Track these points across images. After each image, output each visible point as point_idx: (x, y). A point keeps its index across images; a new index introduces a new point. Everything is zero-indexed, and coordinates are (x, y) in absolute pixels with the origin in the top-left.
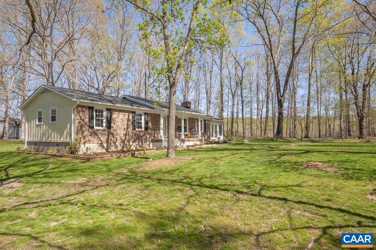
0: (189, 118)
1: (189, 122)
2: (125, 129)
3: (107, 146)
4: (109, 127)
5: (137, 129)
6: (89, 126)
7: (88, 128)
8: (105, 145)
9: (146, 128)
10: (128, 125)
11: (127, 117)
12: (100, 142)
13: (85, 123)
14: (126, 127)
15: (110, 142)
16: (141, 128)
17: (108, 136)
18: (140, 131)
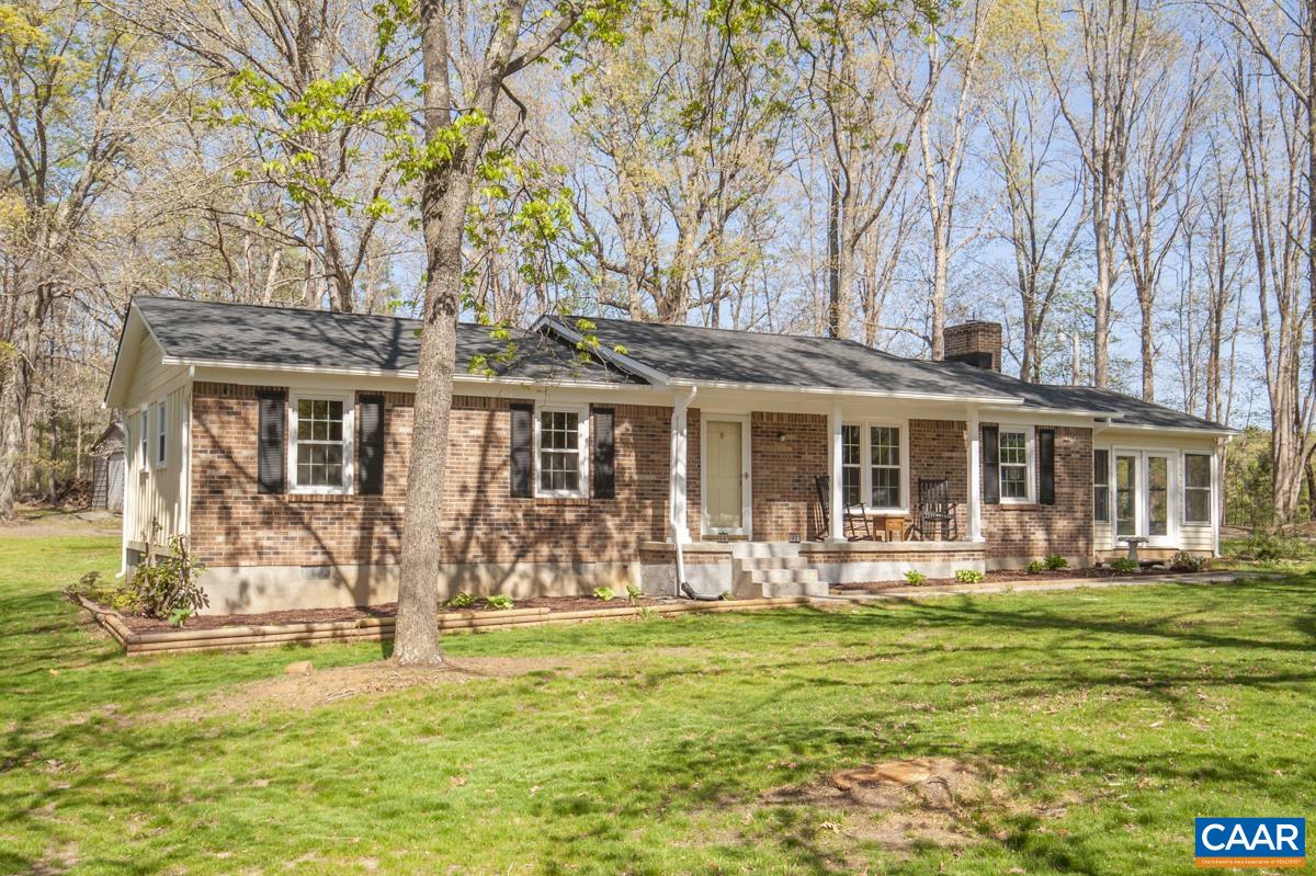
0: (914, 424)
1: (912, 446)
2: (464, 489)
3: (363, 577)
4: (371, 483)
5: (539, 492)
6: (260, 481)
7: (253, 489)
8: (351, 572)
9: (604, 485)
10: (483, 468)
11: (479, 432)
12: (319, 558)
13: (240, 469)
14: (472, 482)
15: (375, 557)
16: (572, 482)
17: (367, 527)
18: (560, 504)
